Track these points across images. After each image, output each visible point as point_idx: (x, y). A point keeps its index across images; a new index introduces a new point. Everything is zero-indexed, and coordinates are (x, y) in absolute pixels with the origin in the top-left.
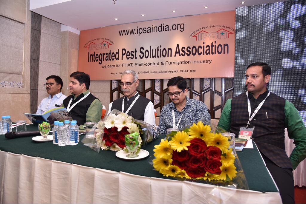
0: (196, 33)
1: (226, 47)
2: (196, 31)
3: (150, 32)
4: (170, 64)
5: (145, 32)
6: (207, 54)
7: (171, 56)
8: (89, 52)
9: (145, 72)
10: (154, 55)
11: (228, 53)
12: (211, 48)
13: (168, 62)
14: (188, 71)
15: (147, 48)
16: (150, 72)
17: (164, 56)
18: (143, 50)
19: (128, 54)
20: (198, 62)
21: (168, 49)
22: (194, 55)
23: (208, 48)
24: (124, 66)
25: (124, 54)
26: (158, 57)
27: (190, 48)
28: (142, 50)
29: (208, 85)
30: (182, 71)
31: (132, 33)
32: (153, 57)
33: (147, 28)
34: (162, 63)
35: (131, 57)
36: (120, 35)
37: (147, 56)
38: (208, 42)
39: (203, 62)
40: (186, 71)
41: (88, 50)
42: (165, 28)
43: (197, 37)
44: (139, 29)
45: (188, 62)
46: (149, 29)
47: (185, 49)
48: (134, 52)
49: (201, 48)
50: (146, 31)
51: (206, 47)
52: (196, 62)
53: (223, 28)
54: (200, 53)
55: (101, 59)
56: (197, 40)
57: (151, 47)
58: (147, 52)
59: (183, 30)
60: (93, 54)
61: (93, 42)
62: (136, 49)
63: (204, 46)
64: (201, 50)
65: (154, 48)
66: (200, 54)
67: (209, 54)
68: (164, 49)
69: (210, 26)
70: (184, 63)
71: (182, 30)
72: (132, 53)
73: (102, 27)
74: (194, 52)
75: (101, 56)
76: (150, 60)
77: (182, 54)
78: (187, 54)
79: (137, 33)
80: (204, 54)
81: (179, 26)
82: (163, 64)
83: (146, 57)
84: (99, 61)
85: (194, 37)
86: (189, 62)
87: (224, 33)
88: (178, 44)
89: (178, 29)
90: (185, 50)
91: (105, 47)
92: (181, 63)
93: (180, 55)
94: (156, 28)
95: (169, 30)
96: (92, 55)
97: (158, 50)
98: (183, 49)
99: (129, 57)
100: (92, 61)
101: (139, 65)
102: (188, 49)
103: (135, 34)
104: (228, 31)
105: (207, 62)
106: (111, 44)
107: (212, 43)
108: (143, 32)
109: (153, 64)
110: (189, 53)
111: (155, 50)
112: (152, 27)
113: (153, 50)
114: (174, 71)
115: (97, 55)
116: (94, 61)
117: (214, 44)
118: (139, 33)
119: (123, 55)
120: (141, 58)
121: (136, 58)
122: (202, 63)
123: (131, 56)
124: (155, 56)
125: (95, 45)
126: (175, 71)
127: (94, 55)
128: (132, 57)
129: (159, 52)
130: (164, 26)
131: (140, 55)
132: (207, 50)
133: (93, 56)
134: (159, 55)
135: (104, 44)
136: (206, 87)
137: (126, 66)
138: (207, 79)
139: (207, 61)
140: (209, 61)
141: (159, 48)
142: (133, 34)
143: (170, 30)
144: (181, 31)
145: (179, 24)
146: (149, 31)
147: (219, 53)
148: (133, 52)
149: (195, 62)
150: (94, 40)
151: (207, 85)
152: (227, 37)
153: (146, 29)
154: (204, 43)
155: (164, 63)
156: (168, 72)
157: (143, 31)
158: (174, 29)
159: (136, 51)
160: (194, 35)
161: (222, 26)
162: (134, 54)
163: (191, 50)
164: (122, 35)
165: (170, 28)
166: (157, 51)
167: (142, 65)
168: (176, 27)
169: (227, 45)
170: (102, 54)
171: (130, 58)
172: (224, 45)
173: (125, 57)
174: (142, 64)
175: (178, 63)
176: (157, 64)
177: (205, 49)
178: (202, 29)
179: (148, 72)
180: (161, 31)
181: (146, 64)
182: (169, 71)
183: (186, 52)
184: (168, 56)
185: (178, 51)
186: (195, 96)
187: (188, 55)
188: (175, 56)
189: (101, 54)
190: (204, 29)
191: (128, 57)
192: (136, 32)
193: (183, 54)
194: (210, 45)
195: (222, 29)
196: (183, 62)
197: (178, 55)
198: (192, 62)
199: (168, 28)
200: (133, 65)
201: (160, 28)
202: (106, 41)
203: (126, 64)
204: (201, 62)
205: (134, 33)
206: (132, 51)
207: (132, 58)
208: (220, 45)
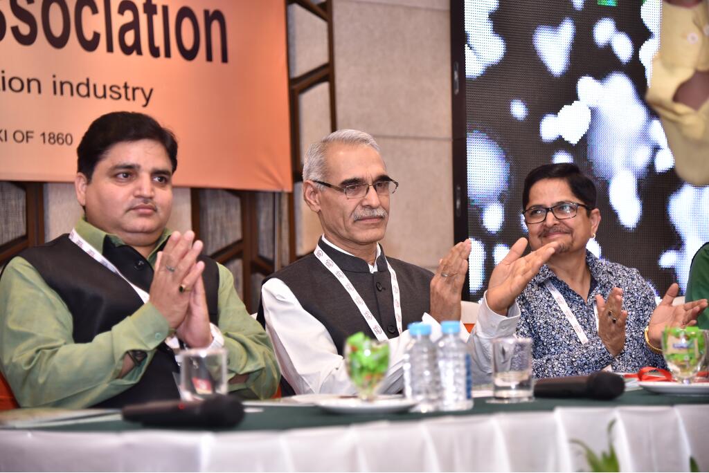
1: (215, 25)
6: (127, 50)
11: (225, 59)
12: (143, 18)
20: (83, 90)
22: (58, 42)
23: (128, 16)
39: (109, 93)
40: (19, 136)
45: (26, 85)
51: (121, 11)
52: (75, 90)
54: (89, 36)
63: (107, 3)
64: (93, 23)
66: (90, 45)
67: (140, 53)
74: (57, 30)
78: (15, 30)
80: (110, 49)
86: (34, 85)
90: (5, 8)
102: (22, 2)
105: (130, 95)
110: (25, 29)
122: (105, 96)
132: (124, 29)
139: (130, 92)
140: (138, 93)
147: (189, 55)
149: (67, 88)
163: (35, 10)
169: (218, 16)
172: (206, 12)
177: (118, 21)
183: (11, 20)
187: (24, 40)
194: (140, 2)
198: (47, 87)
204: (100, 93)
208: (185, 12)
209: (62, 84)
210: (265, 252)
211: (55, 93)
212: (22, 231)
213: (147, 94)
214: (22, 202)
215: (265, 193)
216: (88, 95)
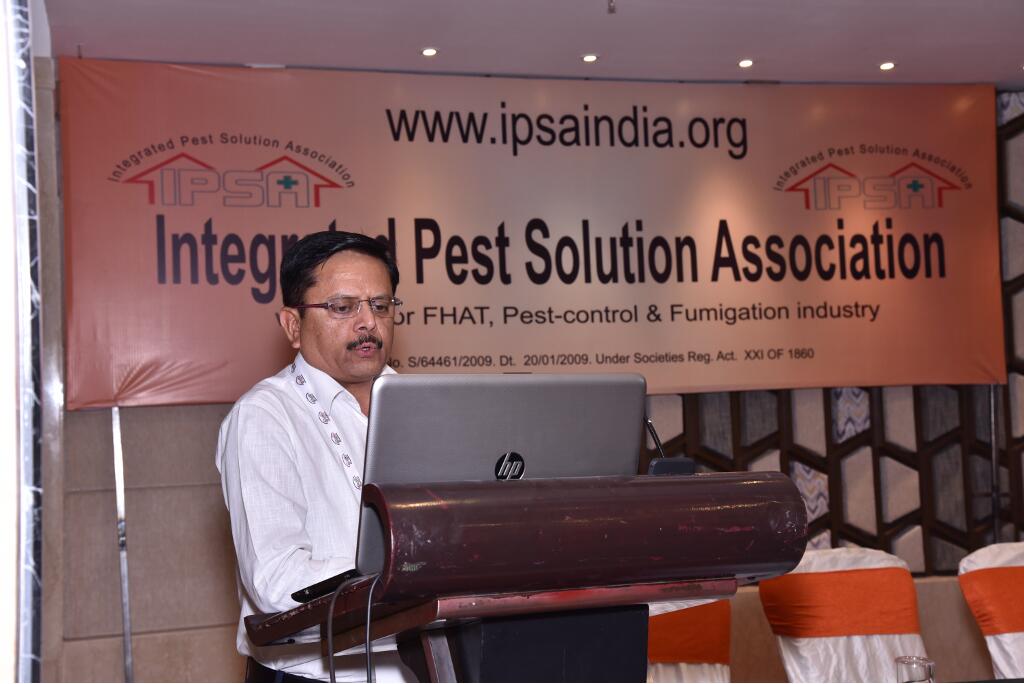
0: (803, 173)
1: (934, 247)
2: (804, 164)
3: (577, 141)
4: (691, 316)
5: (546, 137)
6: (857, 275)
7: (695, 278)
8: (160, 219)
9: (567, 359)
10: (607, 269)
11: (942, 273)
12: (871, 248)
13: (683, 309)
14: (778, 353)
15: (563, 225)
16: (592, 358)
17: (661, 278)
18: (546, 234)
19: (456, 251)
20: (822, 312)
21: (678, 239)
22: (802, 276)
23: (859, 248)
24: (434, 321)
25: (432, 253)
26: (630, 278)
27: (781, 245)
28: (537, 235)
29: (859, 421)
30: (752, 355)
31: (472, 136)
32: (604, 279)
33: (557, 119)
34: (652, 312)
35: (475, 273)
36: (396, 137)
37: (568, 268)
38: (860, 220)
39: (842, 312)
40: (772, 354)
41: (152, 200)
42: (652, 130)
43: (806, 191)
44: (515, 119)
45: (778, 312)
46: (569, 124)
47: (757, 245)
48: (493, 242)
49: (831, 247)
50: (551, 132)
51: (853, 245)
52: (815, 313)
53: (916, 160)
54: (826, 267)
55: (263, 266)
56: (808, 206)
57: (585, 224)
58: (567, 252)
59: (740, 150)
60: (198, 233)
61: (189, 148)
62: (501, 229)
63: (841, 239)
64: (830, 257)
65: (606, 229)
66: (827, 275)
67: (868, 277)
68: (659, 241)
69: (862, 147)
70: (757, 315)
71: (738, 151)
72: (481, 249)
73: (256, 66)
74: (801, 266)
75: (263, 250)
76: (588, 294)
77: (746, 270)
78: (769, 270)
79: (505, 141)
80: (843, 276)
81: (722, 128)
82: (658, 318)
83: (568, 279)
84: (249, 281)
85: (793, 189)
86: (783, 312)
87: (921, 181)
88: (723, 218)
89: (716, 144)
90: (761, 253)
91: (288, 198)
92: (749, 313)
93: (737, 278)
94: (604, 125)
95: (676, 141)
96: (189, 238)
97: (626, 242)
98: (751, 248)
99: (464, 273)
100: (195, 279)
101: (526, 317)
102: (774, 247)
103: (493, 141)
104: (939, 178)
105: (860, 312)
106: (333, 185)
107: (876, 227)
108: (539, 138)
109: (608, 315)
110: (776, 269)
111: (613, 241)
112: (587, 119)
113: (598, 241)
114: (714, 356)
115: (233, 239)
116: (212, 279)
117: (883, 231)
118: (516, 140)
119: (423, 254)
120: (540, 279)
121: (506, 279)
122: (839, 315)
123: (472, 264)
124: (614, 276)
125: (211, 176)
126: (720, 356)
127: (209, 239)
128: (483, 271)
129: (633, 251)
130: (645, 120)
131: (529, 266)
132: (855, 259)
133: (201, 249)
134: (634, 269)
135: (281, 177)
136: (849, 431)
137: (449, 320)
138: (857, 391)
139: (860, 310)
140: (867, 310)
141: (633, 233)
142: (479, 139)
143: (682, 144)
144: (731, 153)
145: (722, 120)
146: (569, 137)
147: (910, 274)
148: (488, 246)
149: (809, 311)
150: (195, 141)
151: (855, 418)
152: (936, 200)
153: (552, 120)
154: (840, 224)
155: (665, 313)
156: (686, 357)
157: (537, 131)
158: (699, 138)
159: (503, 242)
160: (792, 180)
161: (911, 151)
162: (493, 254)
163: (784, 252)
164: (411, 137)
165: (680, 133)
166: (620, 251)
167: (544, 317)
168: (709, 131)
169: (937, 238)
170: (272, 238)
171: (470, 277)
172: (926, 236)
173: (435, 267)
174: (547, 316)
175: (730, 316)
176: (626, 316)
177: (850, 252)
178: (826, 154)
179: (584, 359)
180: (635, 142)
181: (570, 317)
182: (692, 356)
183: (766, 262)
184: (680, 278)
185: (725, 253)
186: (808, 472)
187: (776, 277)
188: (715, 277)
189: (259, 239)
190: (836, 159)
191: (457, 268)
192: (493, 129)
193: (753, 269)
194: (868, 234)
195: (913, 164)
196: (754, 308)
197: (726, 273)
198: (793, 312)
199: (669, 131)
200: (495, 314)
201: (628, 127)
202: (300, 158)
203: (448, 310)
204: (835, 312)
205: (486, 138)
206: (481, 240)
207: (483, 280)
208: (908, 239)
209: (805, 309)
210: (983, 437)
211: (799, 316)
212: (775, 428)
213: (874, 308)
214: (774, 406)
215: (981, 386)
216: (826, 316)
